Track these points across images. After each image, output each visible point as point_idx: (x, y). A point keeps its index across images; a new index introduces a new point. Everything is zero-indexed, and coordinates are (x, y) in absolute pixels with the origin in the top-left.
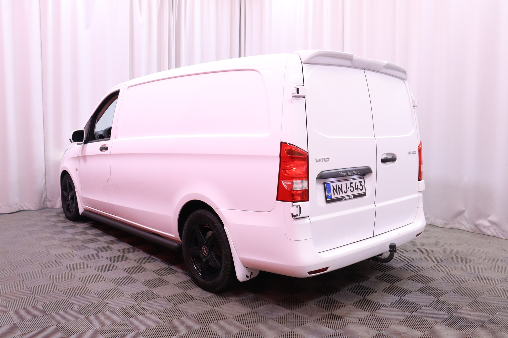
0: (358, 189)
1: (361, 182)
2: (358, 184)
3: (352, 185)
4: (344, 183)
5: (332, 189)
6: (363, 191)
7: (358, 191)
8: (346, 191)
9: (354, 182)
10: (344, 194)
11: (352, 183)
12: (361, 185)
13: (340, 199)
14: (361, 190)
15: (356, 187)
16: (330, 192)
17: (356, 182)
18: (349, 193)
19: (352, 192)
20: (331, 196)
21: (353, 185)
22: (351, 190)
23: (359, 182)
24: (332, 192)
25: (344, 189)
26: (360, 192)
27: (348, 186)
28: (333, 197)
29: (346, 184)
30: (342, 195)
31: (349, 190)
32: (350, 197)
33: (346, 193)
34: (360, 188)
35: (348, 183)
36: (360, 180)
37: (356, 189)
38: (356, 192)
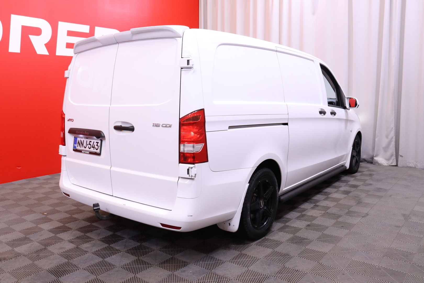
0: (94, 147)
1: (98, 143)
2: (95, 144)
3: (90, 143)
4: (85, 140)
5: (77, 142)
6: (98, 151)
7: (94, 149)
8: (85, 147)
9: (92, 141)
10: (84, 149)
11: (90, 142)
12: (97, 145)
13: (80, 151)
14: (97, 149)
15: (93, 146)
16: (76, 144)
17: (94, 142)
18: (87, 149)
19: (90, 148)
20: (76, 147)
21: (92, 143)
22: (89, 147)
23: (97, 142)
24: (77, 144)
25: (85, 145)
26: (95, 151)
27: (88, 143)
28: (77, 148)
29: (87, 141)
30: (82, 148)
31: (87, 146)
32: (87, 152)
33: (85, 148)
34: (96, 148)
35: (88, 140)
36: (97, 141)
37: (93, 147)
38: (92, 150)
